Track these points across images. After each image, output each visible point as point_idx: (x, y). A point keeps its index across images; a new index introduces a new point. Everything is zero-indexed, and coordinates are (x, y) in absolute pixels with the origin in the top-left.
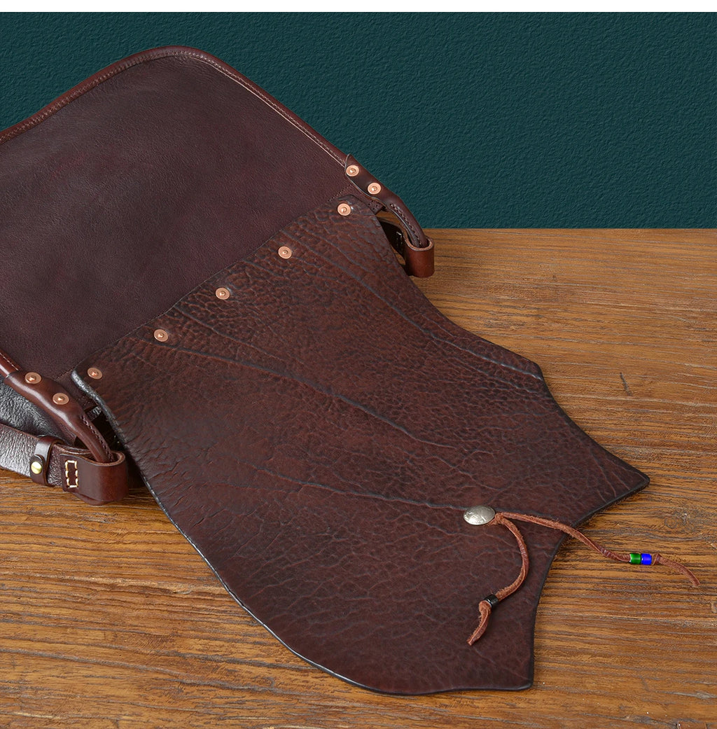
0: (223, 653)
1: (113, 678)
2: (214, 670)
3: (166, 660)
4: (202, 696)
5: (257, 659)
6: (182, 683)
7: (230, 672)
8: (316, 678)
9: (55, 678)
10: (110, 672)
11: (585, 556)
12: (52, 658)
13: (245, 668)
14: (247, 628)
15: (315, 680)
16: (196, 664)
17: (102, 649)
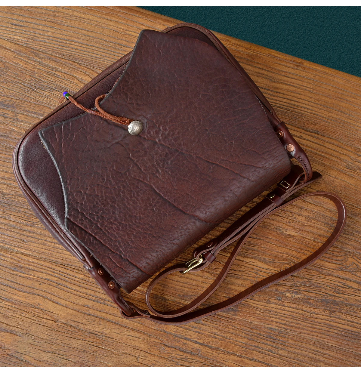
0: (182, 334)
1: (139, 338)
2: (178, 341)
3: (160, 333)
4: (171, 353)
5: (196, 340)
6: (165, 345)
7: (185, 344)
8: (217, 353)
9: (115, 334)
10: (138, 335)
11: (339, 316)
12: (116, 324)
13: (190, 343)
14: (194, 324)
15: (216, 354)
16: (171, 338)
17: (135, 323)
